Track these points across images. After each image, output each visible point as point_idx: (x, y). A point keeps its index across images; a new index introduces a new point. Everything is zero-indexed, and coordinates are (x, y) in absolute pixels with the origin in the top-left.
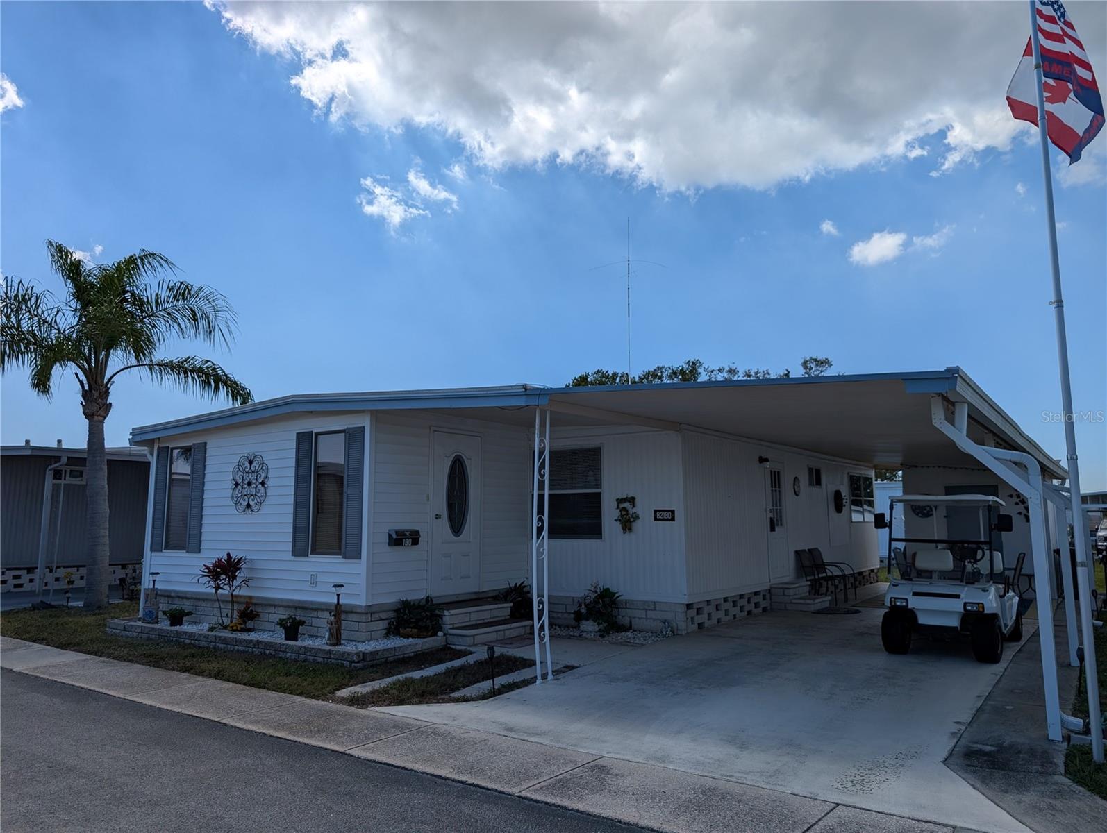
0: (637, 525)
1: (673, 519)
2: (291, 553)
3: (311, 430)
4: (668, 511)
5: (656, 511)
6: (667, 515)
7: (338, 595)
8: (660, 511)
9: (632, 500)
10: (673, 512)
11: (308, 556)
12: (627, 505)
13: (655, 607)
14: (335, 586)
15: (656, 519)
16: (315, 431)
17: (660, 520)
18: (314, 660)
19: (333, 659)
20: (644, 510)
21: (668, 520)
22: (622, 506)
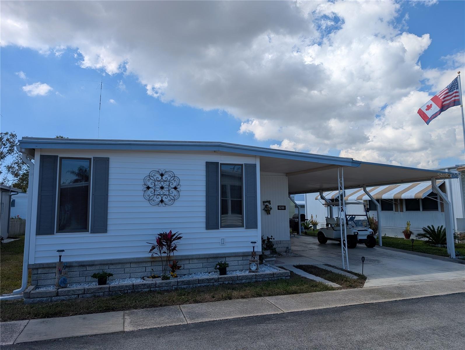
0: (271, 212)
1: (285, 209)
2: (205, 228)
3: (218, 162)
4: (283, 206)
5: (278, 206)
6: (283, 208)
7: (254, 247)
8: (280, 206)
9: (269, 202)
10: (285, 206)
11: (219, 229)
12: (267, 204)
13: (281, 243)
14: (252, 243)
15: (278, 209)
16: (220, 162)
17: (280, 209)
18: (262, 280)
19: (275, 277)
20: (274, 206)
21: (283, 209)
22: (265, 204)
